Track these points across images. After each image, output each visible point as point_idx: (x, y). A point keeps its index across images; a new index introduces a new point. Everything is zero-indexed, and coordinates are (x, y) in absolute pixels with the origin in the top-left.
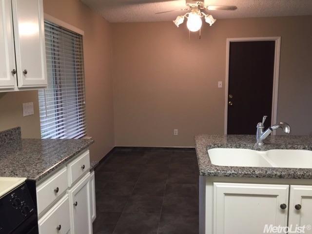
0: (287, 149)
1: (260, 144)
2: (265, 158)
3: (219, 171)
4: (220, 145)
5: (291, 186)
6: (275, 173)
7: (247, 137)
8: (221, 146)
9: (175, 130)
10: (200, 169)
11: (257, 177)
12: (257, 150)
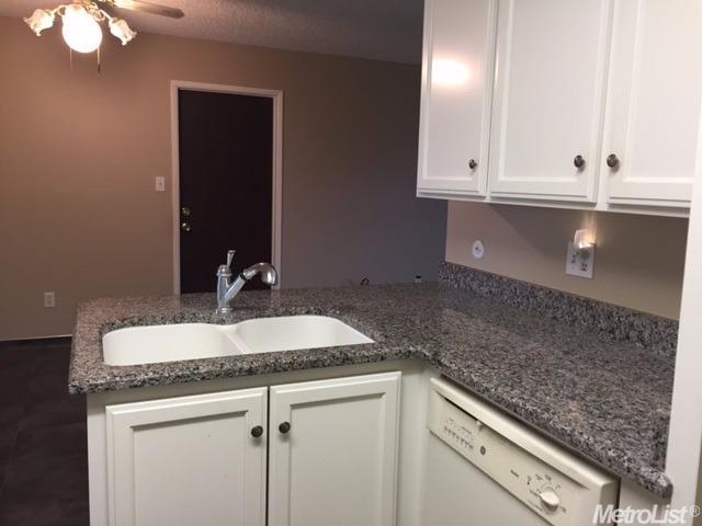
0: (277, 316)
1: (224, 310)
2: (231, 339)
3: (118, 379)
4: (136, 320)
5: (272, 387)
6: (239, 365)
7: (202, 298)
8: (141, 322)
9: (47, 294)
10: (70, 379)
11: (203, 378)
12: (217, 323)
